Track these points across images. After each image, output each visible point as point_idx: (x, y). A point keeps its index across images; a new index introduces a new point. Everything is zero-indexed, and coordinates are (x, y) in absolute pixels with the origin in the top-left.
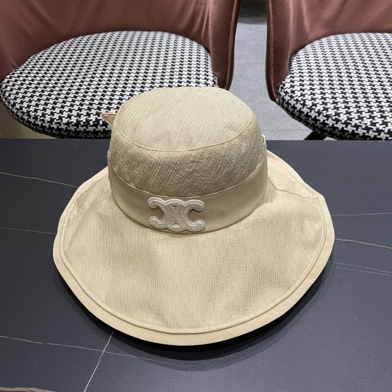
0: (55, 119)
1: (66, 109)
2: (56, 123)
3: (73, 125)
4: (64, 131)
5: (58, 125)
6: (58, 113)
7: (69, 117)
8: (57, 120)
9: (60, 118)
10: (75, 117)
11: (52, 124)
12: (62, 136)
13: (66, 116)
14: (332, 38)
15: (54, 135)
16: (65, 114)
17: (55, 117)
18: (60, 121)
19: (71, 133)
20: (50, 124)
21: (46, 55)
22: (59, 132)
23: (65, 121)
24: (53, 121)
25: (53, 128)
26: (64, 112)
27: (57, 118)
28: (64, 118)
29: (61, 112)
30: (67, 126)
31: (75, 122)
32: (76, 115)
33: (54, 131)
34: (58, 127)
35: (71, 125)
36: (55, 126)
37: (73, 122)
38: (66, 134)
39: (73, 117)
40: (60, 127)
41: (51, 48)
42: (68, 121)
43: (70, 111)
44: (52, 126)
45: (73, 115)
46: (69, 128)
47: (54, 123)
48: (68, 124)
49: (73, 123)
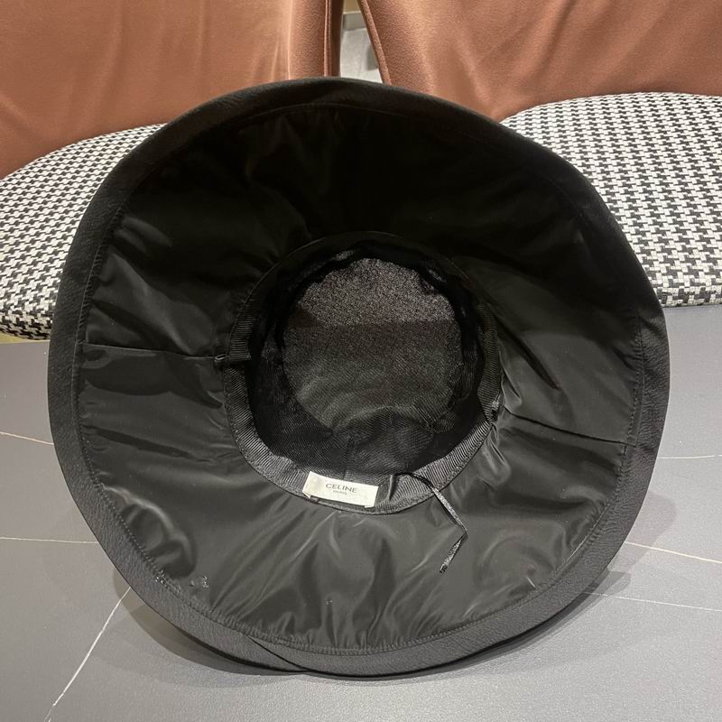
0: (12, 304)
1: (33, 285)
2: (13, 313)
3: (43, 315)
4: (30, 326)
5: (18, 316)
6: (17, 295)
7: (37, 299)
8: (15, 307)
9: (21, 303)
10: (46, 299)
11: (7, 315)
12: (29, 335)
13: (31, 299)
14: (536, 110)
15: (14, 333)
16: (30, 296)
17: (11, 302)
18: (20, 309)
19: (42, 328)
20: (4, 314)
21: (14, 181)
22: (21, 328)
23: (29, 307)
24: (9, 308)
25: (10, 322)
26: (29, 292)
27: (16, 304)
28: (27, 303)
29: (23, 292)
30: (33, 318)
31: (47, 309)
32: (48, 296)
33: (13, 328)
34: (17, 319)
35: (39, 315)
36: (13, 318)
37: (43, 310)
38: (34, 330)
39: (42, 300)
40: (21, 320)
41: (27, 167)
42: (34, 308)
43: (39, 288)
44: (7, 318)
45: (42, 296)
46: (36, 321)
47: (10, 312)
48: (34, 313)
49: (43, 312)
